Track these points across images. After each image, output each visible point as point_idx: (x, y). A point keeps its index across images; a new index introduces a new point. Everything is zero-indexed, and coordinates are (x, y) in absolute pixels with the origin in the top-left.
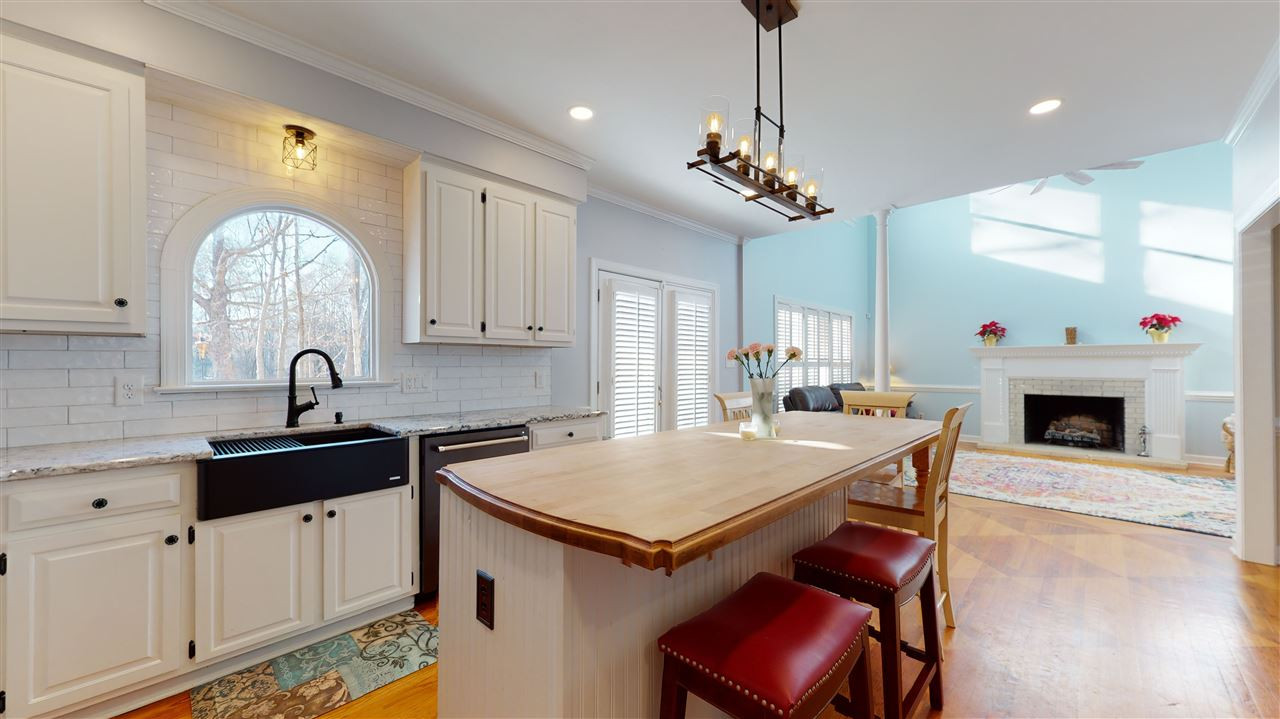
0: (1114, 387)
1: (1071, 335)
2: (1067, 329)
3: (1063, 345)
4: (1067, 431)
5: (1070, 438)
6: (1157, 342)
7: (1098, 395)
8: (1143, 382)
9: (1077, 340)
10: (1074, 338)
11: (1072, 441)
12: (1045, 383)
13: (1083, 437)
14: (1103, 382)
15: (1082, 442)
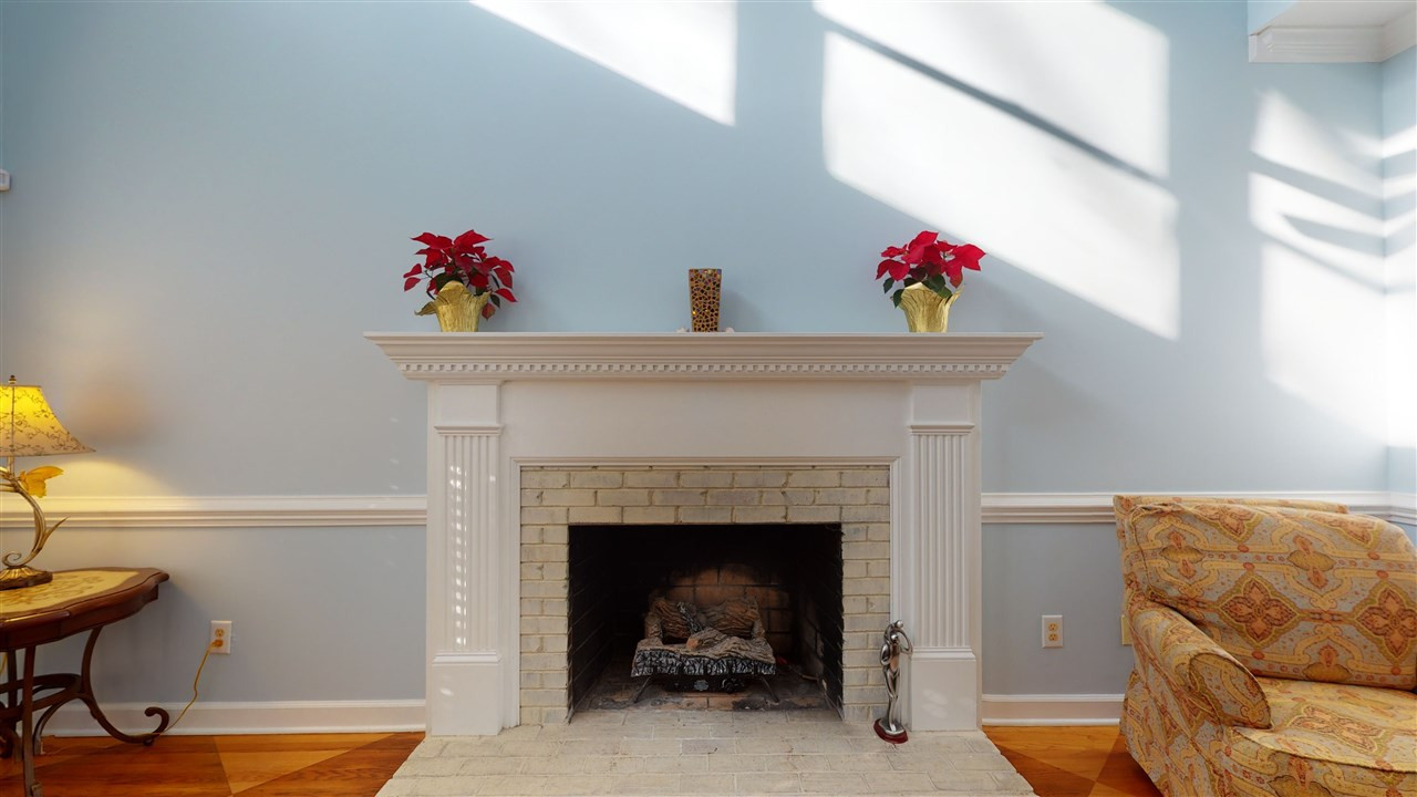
0: (816, 489)
1: (706, 295)
2: (695, 275)
3: (681, 332)
4: (693, 641)
5: (699, 670)
6: (922, 329)
7: (774, 516)
8: (888, 468)
9: (721, 319)
10: (714, 312)
11: (706, 676)
12: (632, 479)
13: (732, 659)
14: (789, 470)
15: (730, 676)
